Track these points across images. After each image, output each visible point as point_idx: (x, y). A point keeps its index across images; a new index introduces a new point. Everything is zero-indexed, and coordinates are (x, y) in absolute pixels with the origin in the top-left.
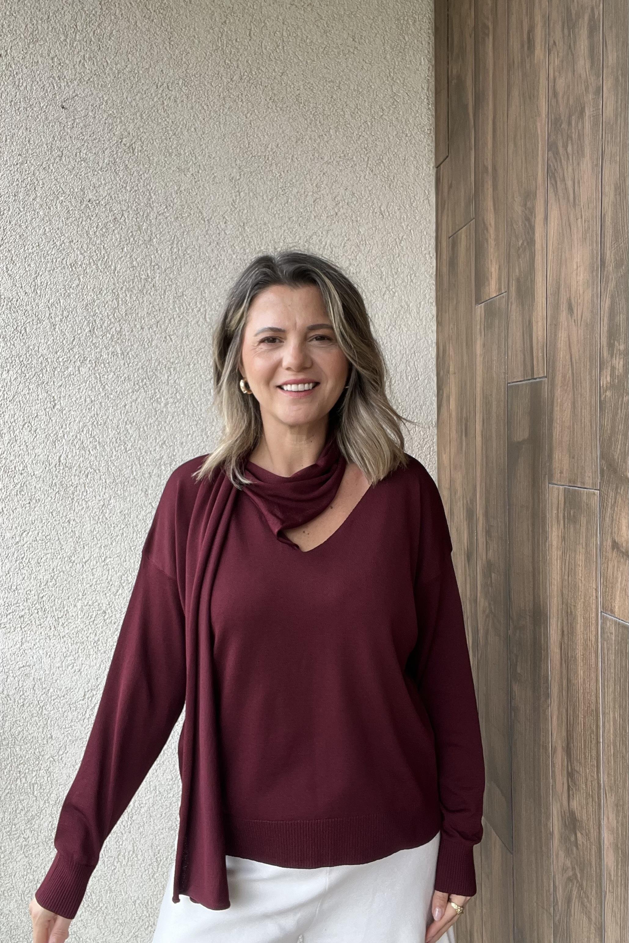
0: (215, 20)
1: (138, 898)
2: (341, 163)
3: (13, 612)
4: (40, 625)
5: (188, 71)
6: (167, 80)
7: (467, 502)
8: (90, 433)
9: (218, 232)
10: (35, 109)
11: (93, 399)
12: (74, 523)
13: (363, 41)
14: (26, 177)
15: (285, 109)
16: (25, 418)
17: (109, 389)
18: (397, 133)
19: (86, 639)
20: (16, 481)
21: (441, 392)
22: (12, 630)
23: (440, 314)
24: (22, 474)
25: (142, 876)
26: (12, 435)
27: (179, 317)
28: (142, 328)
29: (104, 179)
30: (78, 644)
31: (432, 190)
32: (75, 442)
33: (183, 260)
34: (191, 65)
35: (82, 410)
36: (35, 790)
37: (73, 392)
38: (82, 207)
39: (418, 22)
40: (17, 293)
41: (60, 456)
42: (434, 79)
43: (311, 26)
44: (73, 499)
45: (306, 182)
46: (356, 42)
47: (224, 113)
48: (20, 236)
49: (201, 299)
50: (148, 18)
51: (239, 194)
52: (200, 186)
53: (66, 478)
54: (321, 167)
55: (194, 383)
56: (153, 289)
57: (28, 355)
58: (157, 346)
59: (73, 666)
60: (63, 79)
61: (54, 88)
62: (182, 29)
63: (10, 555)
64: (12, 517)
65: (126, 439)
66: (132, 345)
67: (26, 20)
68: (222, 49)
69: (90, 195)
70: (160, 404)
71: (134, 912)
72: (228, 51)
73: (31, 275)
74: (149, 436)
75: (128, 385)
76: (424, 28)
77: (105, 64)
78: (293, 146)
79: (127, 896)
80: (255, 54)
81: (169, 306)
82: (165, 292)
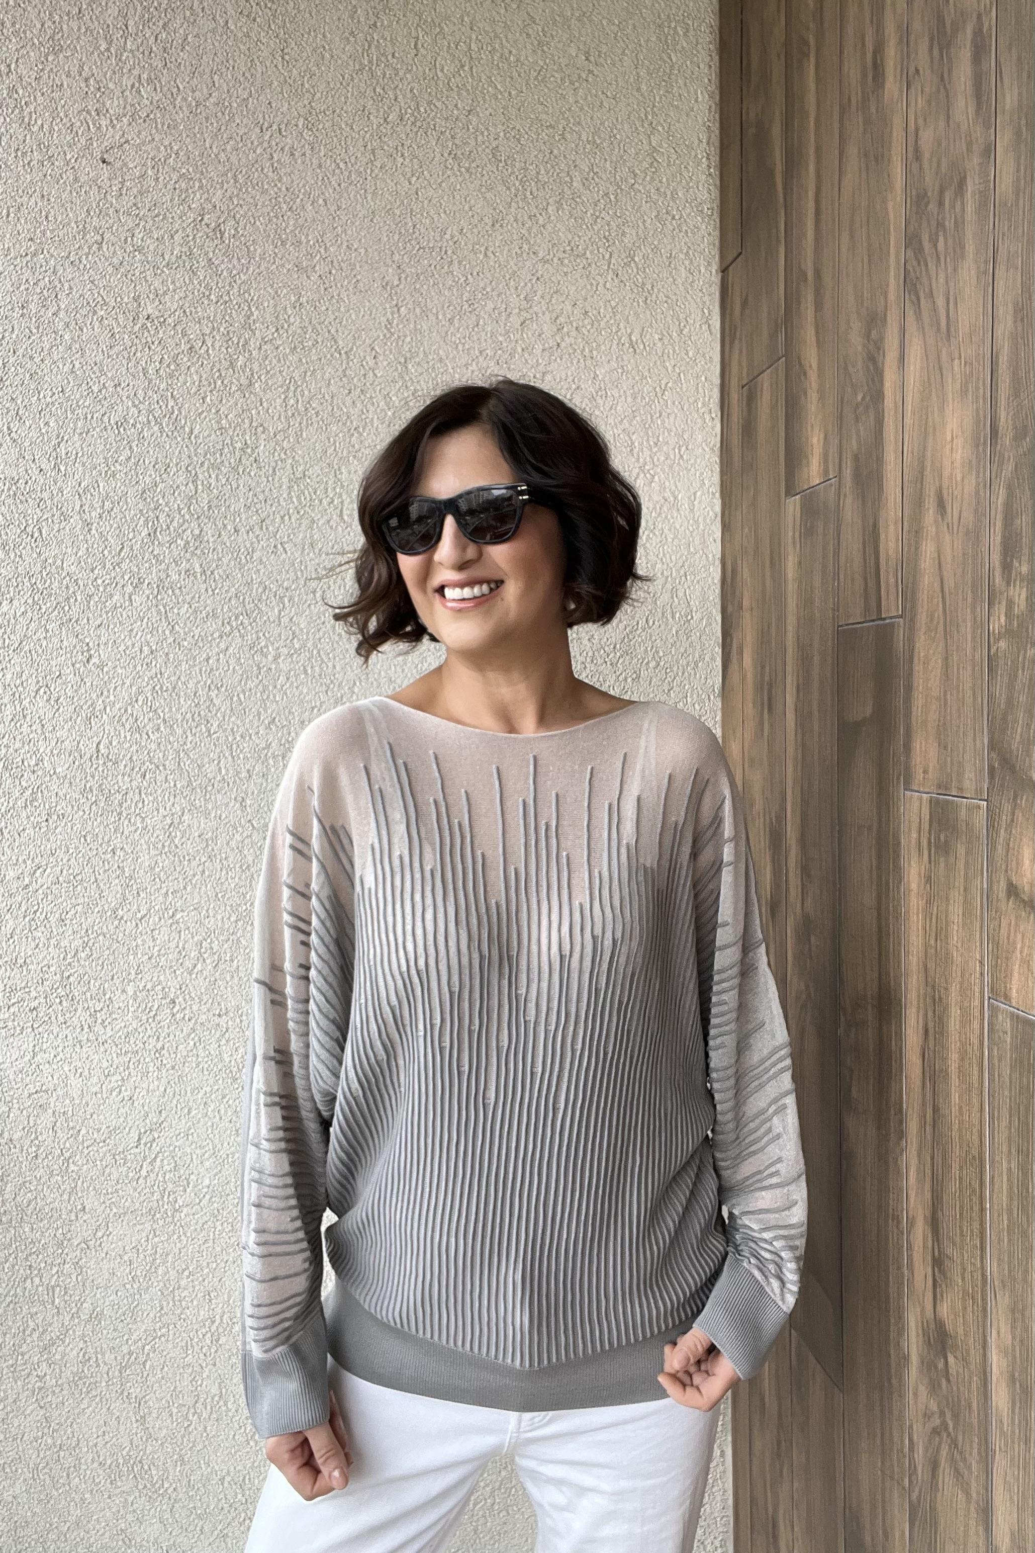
0: (359, 21)
1: (228, 1473)
2: (566, 261)
3: (19, 1002)
4: (65, 1023)
5: (313, 104)
6: (278, 119)
7: (771, 819)
8: (149, 704)
9: (363, 372)
10: (57, 163)
11: (154, 648)
12: (122, 854)
13: (602, 60)
14: (41, 277)
15: (474, 171)
16: (40, 679)
17: (182, 631)
18: (659, 214)
19: (142, 1046)
20: (25, 784)
21: (728, 640)
22: (18, 1032)
23: (727, 512)
24: (34, 772)
25: (234, 1436)
26: (18, 707)
27: (298, 512)
28: (236, 531)
29: (173, 282)
30: (129, 1055)
31: (714, 307)
32: (124, 720)
33: (305, 418)
34: (318, 95)
35: (135, 667)
36: (56, 1296)
37: (120, 636)
38: (136, 328)
39: (692, 33)
40: (26, 471)
41: (99, 743)
42: (717, 125)
43: (518, 34)
44: (120, 814)
45: (508, 293)
46: (590, 62)
47: (374, 175)
48: (31, 375)
49: (335, 483)
50: (247, 16)
51: (398, 310)
52: (332, 297)
53: (109, 779)
54: (534, 266)
55: (323, 623)
56: (255, 465)
57: (44, 574)
58: (261, 560)
59: (120, 1090)
60: (104, 115)
61: (89, 129)
62: (303, 35)
63: (13, 906)
64: (17, 844)
65: (210, 714)
66: (219, 559)
67: (42, 15)
68: (370, 69)
69: (149, 308)
70: (266, 657)
71: (222, 1496)
72: (379, 74)
73: (50, 440)
74: (247, 710)
75: (212, 626)
76: (701, 41)
77: (175, 90)
78: (487, 231)
79: (209, 1470)
80: (425, 79)
81: (281, 495)
82: (274, 470)
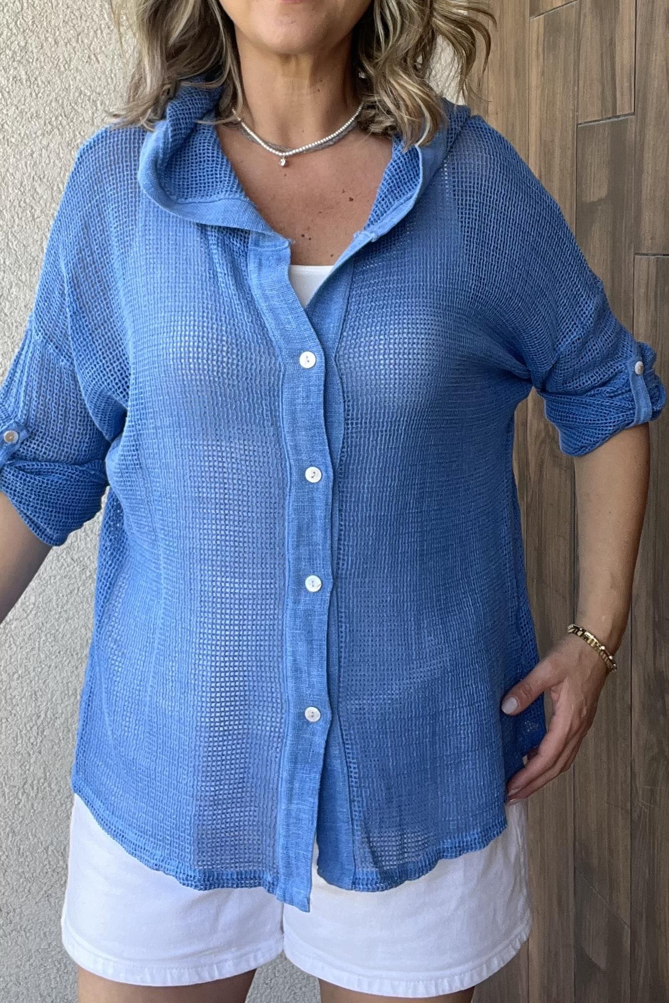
28: (56, 43)
58: (77, 68)
65: (34, 201)
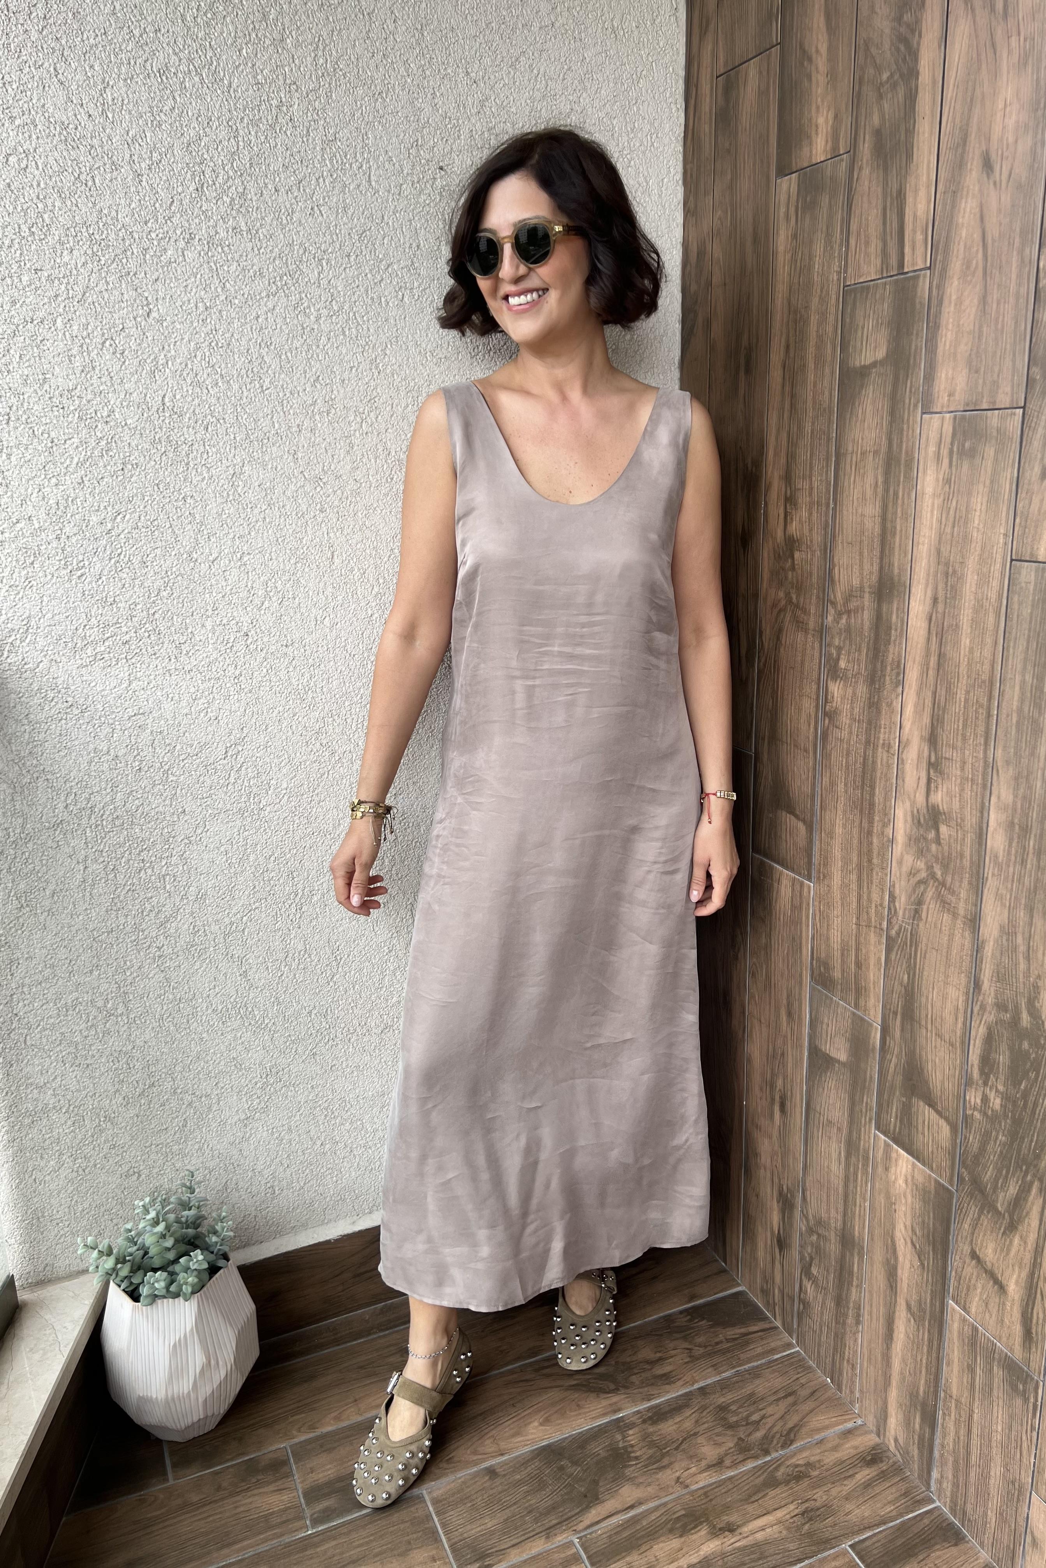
4: (155, 654)
8: (207, 359)
11: (208, 304)
12: (192, 502)
16: (106, 331)
17: (232, 289)
20: (99, 434)
25: (317, 980)
27: (331, 175)
32: (185, 374)
35: (192, 322)
37: (176, 292)
40: (75, 115)
41: (164, 396)
44: (188, 464)
53: (176, 431)
55: (358, 287)
56: (290, 124)
57: (101, 225)
58: (300, 222)
66: (263, 218)
70: (309, 318)
73: (96, 85)
75: (260, 285)
81: (316, 157)
82: (308, 131)
